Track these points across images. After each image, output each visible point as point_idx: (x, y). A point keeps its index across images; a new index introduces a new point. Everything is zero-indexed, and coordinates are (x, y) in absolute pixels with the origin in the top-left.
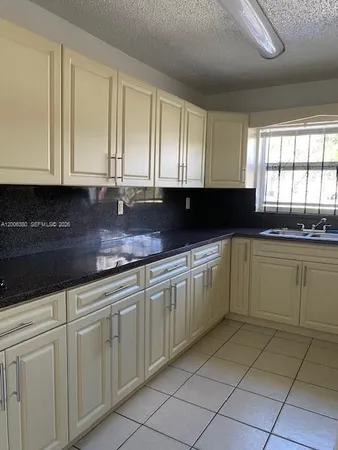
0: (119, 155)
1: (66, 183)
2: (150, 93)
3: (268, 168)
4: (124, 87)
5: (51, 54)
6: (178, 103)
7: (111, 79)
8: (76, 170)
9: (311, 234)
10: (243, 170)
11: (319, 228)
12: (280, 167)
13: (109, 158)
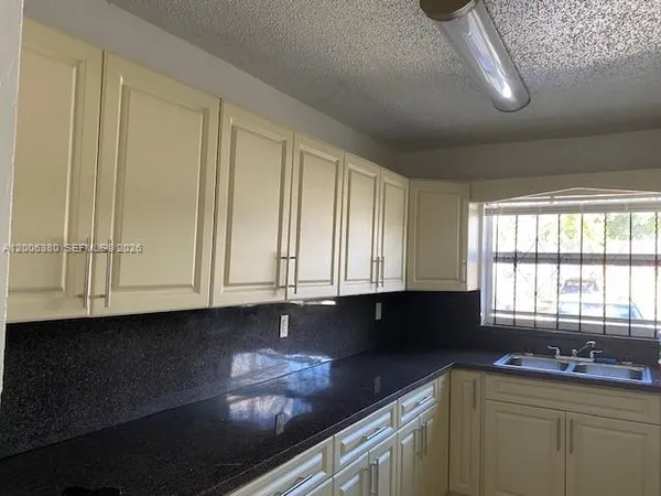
0: (292, 254)
1: (216, 304)
2: (335, 160)
3: (497, 259)
4: (302, 153)
5: (206, 112)
6: (372, 170)
7: (284, 144)
8: (230, 282)
9: (573, 365)
10: (463, 264)
11: (585, 354)
12: (515, 258)
13: (279, 257)
